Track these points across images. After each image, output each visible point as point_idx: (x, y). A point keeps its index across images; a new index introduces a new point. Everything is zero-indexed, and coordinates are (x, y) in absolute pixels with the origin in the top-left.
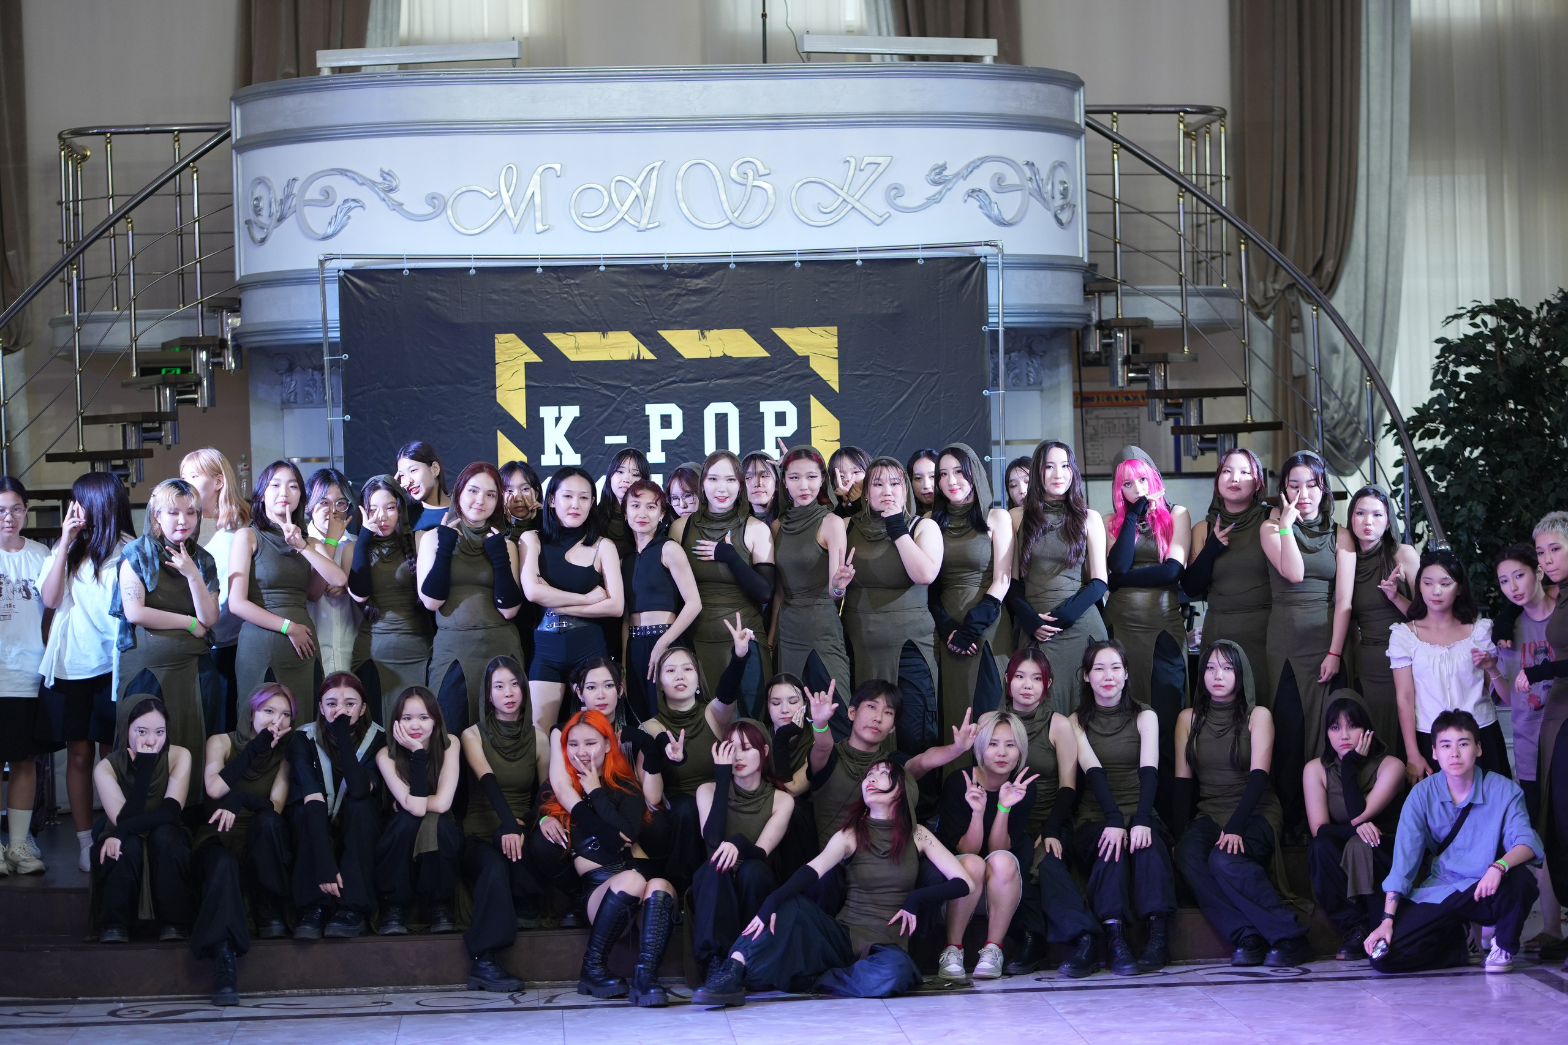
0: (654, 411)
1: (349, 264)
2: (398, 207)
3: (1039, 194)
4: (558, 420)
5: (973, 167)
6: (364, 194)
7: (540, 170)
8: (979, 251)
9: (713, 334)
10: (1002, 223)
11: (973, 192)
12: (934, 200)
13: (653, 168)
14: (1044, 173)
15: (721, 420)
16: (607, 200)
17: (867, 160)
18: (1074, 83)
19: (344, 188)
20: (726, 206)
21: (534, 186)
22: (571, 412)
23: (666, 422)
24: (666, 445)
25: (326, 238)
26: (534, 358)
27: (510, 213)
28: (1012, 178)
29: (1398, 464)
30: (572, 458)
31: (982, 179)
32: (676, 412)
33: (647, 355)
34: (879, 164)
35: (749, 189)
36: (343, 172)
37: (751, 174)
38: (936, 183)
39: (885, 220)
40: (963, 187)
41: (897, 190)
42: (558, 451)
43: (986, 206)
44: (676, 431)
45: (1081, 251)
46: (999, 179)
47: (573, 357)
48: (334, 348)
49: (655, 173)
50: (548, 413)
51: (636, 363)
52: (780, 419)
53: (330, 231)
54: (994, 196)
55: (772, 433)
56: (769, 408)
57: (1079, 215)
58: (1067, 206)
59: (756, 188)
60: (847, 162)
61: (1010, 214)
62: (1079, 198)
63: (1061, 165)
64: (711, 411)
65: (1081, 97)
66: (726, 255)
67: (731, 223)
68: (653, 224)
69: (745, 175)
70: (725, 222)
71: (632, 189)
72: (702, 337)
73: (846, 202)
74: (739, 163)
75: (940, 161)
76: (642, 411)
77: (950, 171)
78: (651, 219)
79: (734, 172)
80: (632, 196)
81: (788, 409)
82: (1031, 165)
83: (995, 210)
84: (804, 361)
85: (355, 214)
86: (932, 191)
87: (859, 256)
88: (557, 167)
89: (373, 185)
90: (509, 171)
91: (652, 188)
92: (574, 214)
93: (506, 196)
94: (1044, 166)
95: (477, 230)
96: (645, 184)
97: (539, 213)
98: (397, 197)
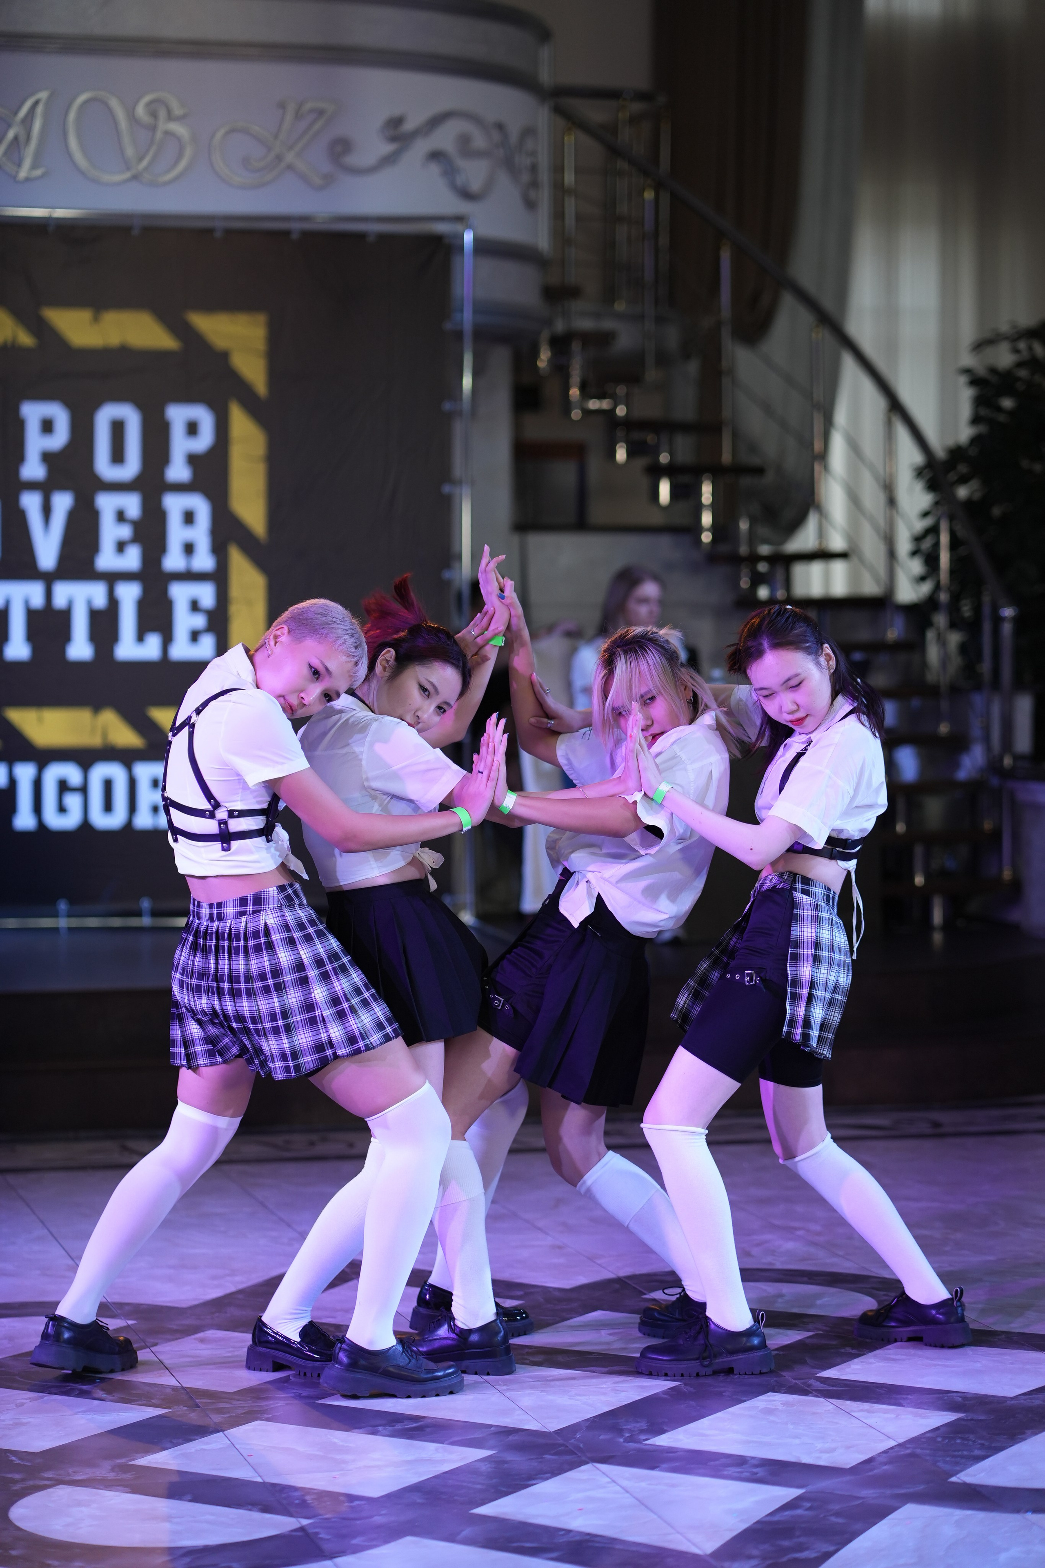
0: (32, 412)
3: (509, 164)
5: (436, 122)
9: (111, 318)
10: (467, 195)
11: (436, 156)
12: (389, 160)
13: (36, 103)
14: (514, 138)
15: (118, 428)
17: (308, 106)
18: (544, 35)
20: (130, 152)
23: (47, 426)
24: (47, 457)
28: (479, 141)
29: (925, 514)
31: (445, 138)
32: (60, 415)
33: (25, 339)
34: (321, 113)
35: (159, 135)
37: (162, 113)
38: (393, 139)
39: (328, 180)
40: (421, 147)
41: (341, 147)
43: (450, 172)
44: (59, 439)
45: (543, 242)
46: (464, 141)
49: (40, 109)
51: (9, 350)
52: (192, 429)
54: (461, 163)
55: (181, 446)
56: (178, 414)
57: (544, 197)
58: (534, 184)
59: (168, 133)
60: (282, 106)
61: (475, 186)
62: (545, 177)
63: (529, 132)
64: (105, 416)
65: (545, 53)
66: (130, 216)
67: (135, 177)
68: (38, 172)
69: (154, 115)
70: (128, 175)
71: (9, 126)
72: (96, 319)
73: (279, 158)
74: (147, 99)
75: (396, 112)
76: (17, 410)
77: (409, 126)
78: (34, 167)
79: (140, 110)
80: (11, 134)
81: (204, 416)
82: (500, 127)
83: (460, 180)
84: (224, 356)
86: (386, 148)
87: (296, 227)
91: (37, 126)
94: (514, 130)
96: (27, 120)
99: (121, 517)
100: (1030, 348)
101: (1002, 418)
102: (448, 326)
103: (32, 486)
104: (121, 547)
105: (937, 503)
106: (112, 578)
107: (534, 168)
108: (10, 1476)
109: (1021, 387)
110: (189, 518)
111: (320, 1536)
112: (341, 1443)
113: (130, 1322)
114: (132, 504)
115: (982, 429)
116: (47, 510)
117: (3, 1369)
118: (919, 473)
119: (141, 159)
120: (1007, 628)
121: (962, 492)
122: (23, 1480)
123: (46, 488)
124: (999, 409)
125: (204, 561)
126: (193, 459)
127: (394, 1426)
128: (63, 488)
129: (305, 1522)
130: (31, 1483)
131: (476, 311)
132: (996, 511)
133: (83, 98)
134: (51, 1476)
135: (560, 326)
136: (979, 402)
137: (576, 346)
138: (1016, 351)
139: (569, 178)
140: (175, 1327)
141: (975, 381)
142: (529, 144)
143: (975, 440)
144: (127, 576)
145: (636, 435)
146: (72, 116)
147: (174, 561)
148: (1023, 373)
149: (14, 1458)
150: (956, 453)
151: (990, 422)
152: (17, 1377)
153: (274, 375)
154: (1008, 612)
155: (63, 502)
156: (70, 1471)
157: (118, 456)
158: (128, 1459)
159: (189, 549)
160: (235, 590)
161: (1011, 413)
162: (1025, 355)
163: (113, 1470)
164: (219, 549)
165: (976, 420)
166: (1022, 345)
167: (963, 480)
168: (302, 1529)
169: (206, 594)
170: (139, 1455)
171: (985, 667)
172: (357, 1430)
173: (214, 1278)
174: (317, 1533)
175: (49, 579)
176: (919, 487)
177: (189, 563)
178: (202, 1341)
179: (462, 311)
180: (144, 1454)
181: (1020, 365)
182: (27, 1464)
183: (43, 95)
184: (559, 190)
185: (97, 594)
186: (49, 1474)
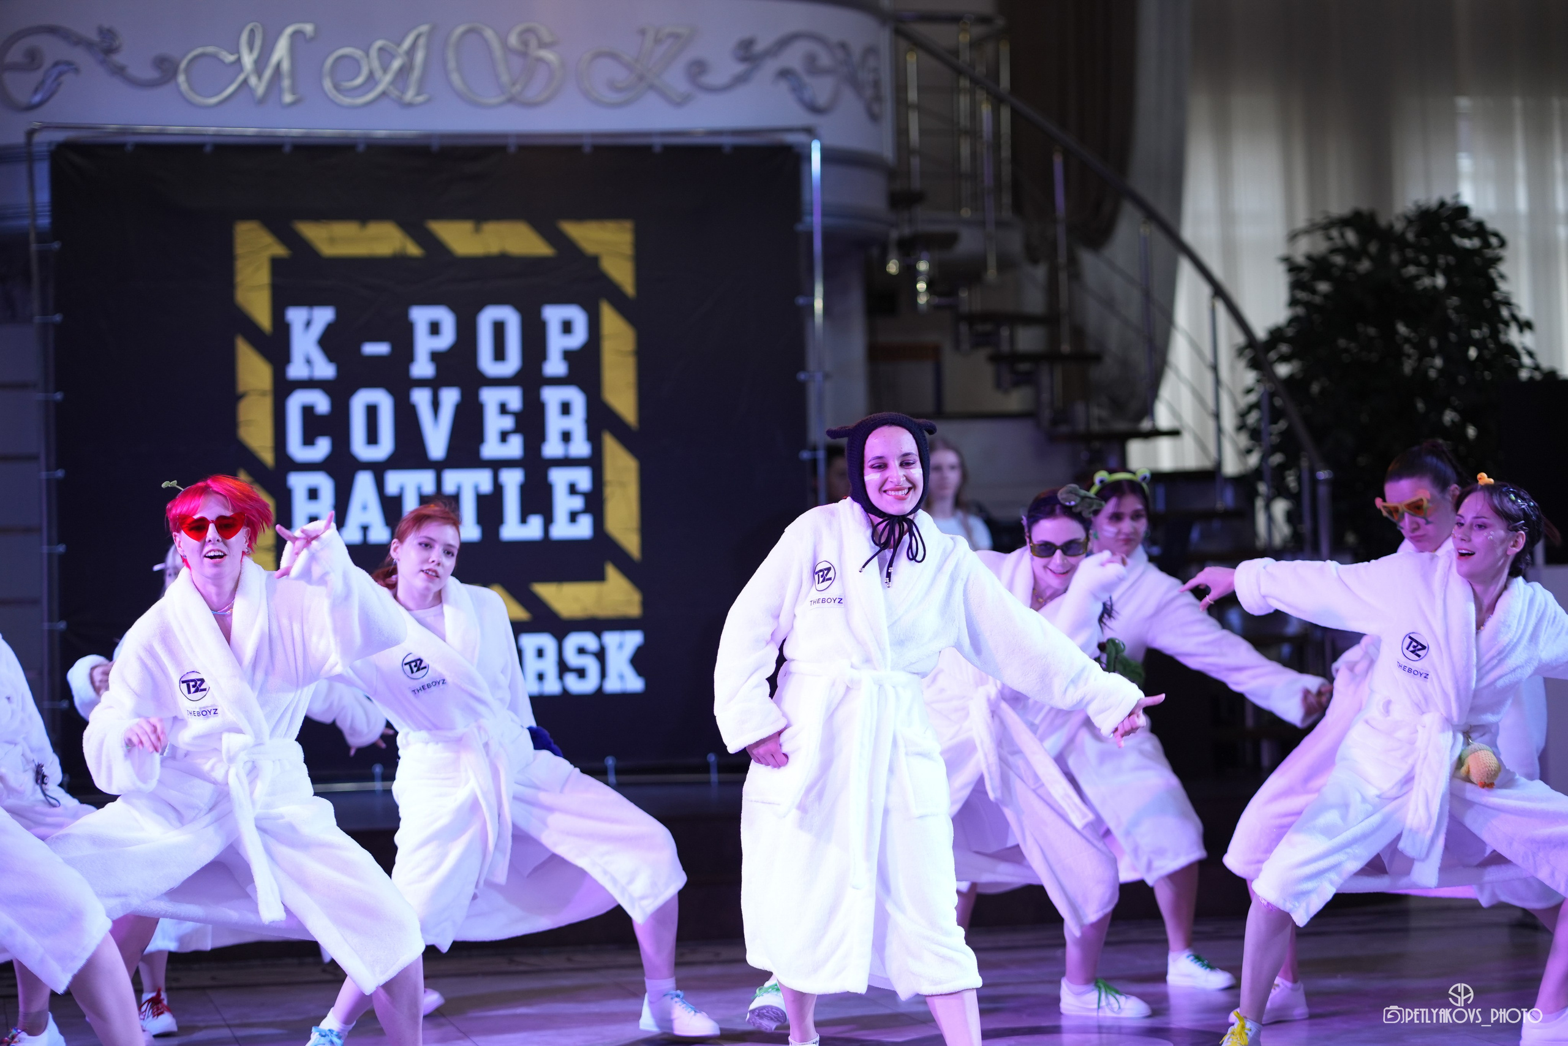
0: (421, 316)
1: (60, 136)
2: (119, 71)
3: (853, 81)
4: (308, 324)
5: (785, 42)
6: (78, 56)
7: (289, 30)
8: (791, 138)
9: (491, 228)
10: (814, 109)
11: (785, 74)
12: (740, 80)
13: (418, 37)
14: (856, 56)
15: (499, 329)
16: (365, 72)
17: (666, 31)
19: (53, 49)
20: (505, 78)
21: (281, 50)
22: (324, 316)
23: (435, 328)
24: (436, 357)
25: (31, 107)
26: (280, 250)
27: (253, 81)
28: (825, 59)
29: (1249, 391)
30: (325, 370)
31: (793, 57)
32: (446, 317)
33: (413, 250)
34: (676, 36)
35: (530, 61)
36: (52, 30)
37: (533, 43)
38: (744, 59)
39: (686, 99)
40: (771, 66)
41: (698, 68)
42: (309, 362)
43: (798, 89)
44: (446, 339)
45: (887, 150)
46: (810, 60)
47: (328, 250)
48: (42, 237)
49: (422, 41)
50: (296, 316)
51: (398, 261)
52: (567, 327)
53: (37, 98)
54: (807, 79)
55: (557, 344)
56: (553, 315)
57: (887, 109)
58: (877, 99)
59: (540, 60)
60: (643, 32)
61: (822, 100)
62: (887, 91)
63: (871, 50)
64: (487, 317)
66: (505, 136)
67: (511, 100)
68: (420, 99)
69: (525, 44)
70: (502, 98)
71: (393, 57)
72: (477, 230)
73: (641, 79)
74: (519, 29)
75: (746, 34)
76: (406, 315)
77: (759, 47)
78: (418, 94)
79: (513, 40)
80: (396, 64)
81: (577, 315)
82: (843, 46)
83: (807, 95)
84: (594, 260)
85: (67, 79)
86: (740, 68)
87: (657, 141)
88: (309, 28)
89: (89, 45)
90: (252, 31)
91: (420, 56)
92: (327, 84)
93: (248, 60)
94: (857, 49)
95: (214, 100)
96: (411, 52)
97: (286, 83)
98: (118, 58)
99: (503, 409)
100: (1342, 236)
101: (1317, 300)
102: (800, 227)
103: (422, 383)
104: (504, 436)
105: (1258, 381)
106: (496, 466)
107: (876, 84)
109: (1336, 273)
110: (566, 409)
114: (514, 397)
115: (1300, 311)
116: (436, 405)
118: (1240, 352)
119: (514, 84)
120: (1323, 491)
121: (1283, 370)
123: (434, 385)
124: (1314, 292)
125: (580, 448)
126: (568, 355)
128: (450, 384)
131: (825, 214)
132: (1315, 388)
135: (906, 231)
136: (1296, 285)
137: (921, 247)
138: (1330, 238)
139: (913, 96)
141: (1293, 268)
142: (872, 62)
143: (1292, 321)
144: (509, 463)
145: (981, 328)
146: (451, 46)
147: (552, 448)
148: (1339, 260)
150: (1276, 335)
151: (1307, 305)
153: (641, 276)
154: (1323, 475)
155: (450, 397)
157: (499, 355)
159: (566, 437)
160: (609, 474)
161: (1326, 296)
162: (1339, 242)
164: (594, 436)
165: (1293, 302)
166: (1334, 233)
167: (1284, 359)
169: (583, 478)
171: (1306, 527)
175: (439, 467)
176: (1241, 364)
177: (567, 450)
179: (811, 214)
181: (1334, 251)
183: (424, 28)
184: (901, 103)
185: (482, 480)
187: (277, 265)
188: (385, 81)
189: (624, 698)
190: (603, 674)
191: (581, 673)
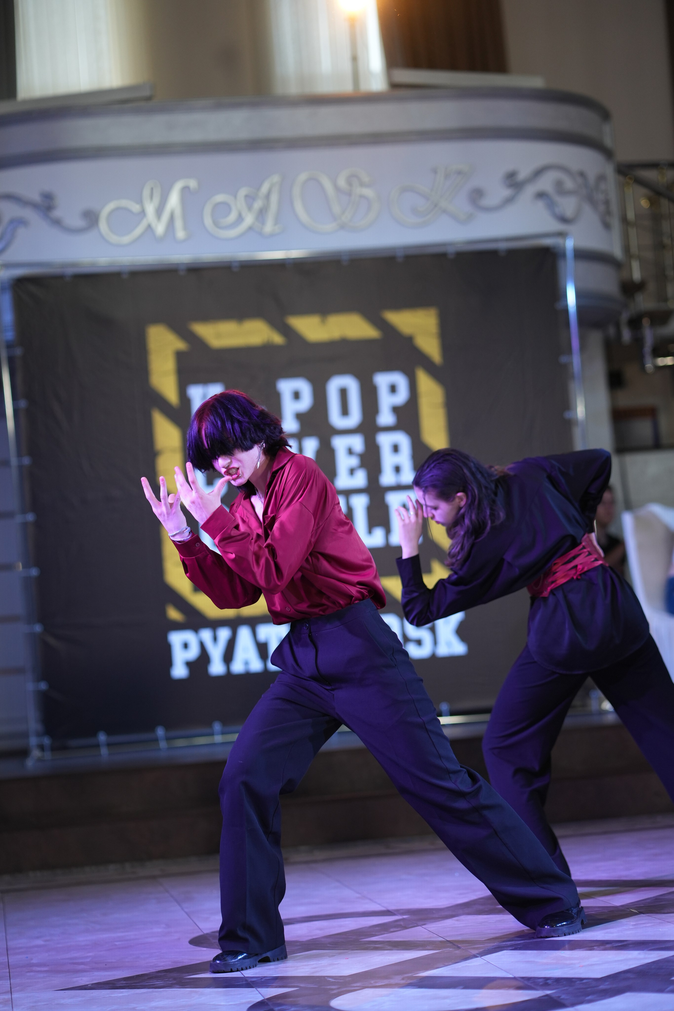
0: (286, 387)
1: (19, 272)
2: (57, 223)
3: (591, 200)
5: (538, 173)
6: (28, 213)
7: (179, 186)
8: (548, 242)
9: (333, 320)
10: (564, 220)
11: (541, 195)
12: (509, 201)
13: (273, 183)
14: (592, 182)
15: (343, 393)
16: (235, 213)
17: (452, 168)
18: (605, 115)
19: (8, 211)
20: (336, 209)
23: (297, 396)
24: (298, 416)
26: (181, 345)
27: (155, 224)
28: (569, 184)
31: (546, 183)
32: (304, 387)
33: (278, 339)
34: (461, 173)
35: (354, 198)
36: (9, 197)
37: (356, 183)
38: (511, 186)
39: (470, 218)
40: (530, 190)
41: (478, 194)
43: (551, 205)
44: (306, 403)
46: (559, 185)
47: (216, 343)
48: (9, 346)
49: (275, 188)
50: (194, 391)
51: (267, 347)
52: (393, 389)
53: (1, 246)
54: (558, 199)
55: (386, 401)
56: (382, 380)
57: (616, 223)
58: (608, 212)
59: (362, 196)
60: (436, 171)
61: (569, 214)
62: (615, 210)
63: (601, 178)
64: (334, 385)
65: (607, 129)
66: (340, 253)
67: (343, 227)
68: (277, 228)
69: (350, 184)
70: (336, 226)
71: (255, 200)
72: (324, 321)
73: (436, 206)
74: (345, 174)
75: (511, 168)
76: (275, 386)
77: (521, 176)
78: (275, 226)
79: (342, 182)
80: (258, 205)
81: (400, 379)
82: (582, 174)
83: (558, 210)
84: (410, 339)
85: (21, 232)
86: (506, 192)
87: (451, 250)
88: (193, 184)
89: (35, 206)
90: (152, 189)
91: (274, 198)
92: (208, 221)
93: (150, 209)
94: (592, 176)
95: (126, 239)
96: (268, 196)
97: (179, 224)
98: (57, 213)
99: (350, 452)
102: (559, 306)
104: (352, 471)
106: (349, 493)
107: (607, 203)
108: (329, 987)
110: (396, 449)
111: (562, 997)
112: (568, 956)
113: (405, 917)
114: (357, 443)
117: (317, 942)
119: (344, 214)
122: (338, 988)
123: (299, 436)
125: (408, 476)
126: (396, 410)
127: (605, 946)
128: (310, 435)
129: (549, 992)
130: (345, 989)
131: (576, 297)
133: (303, 177)
134: (358, 985)
135: (633, 311)
137: (646, 322)
139: (631, 215)
140: (437, 916)
142: (603, 186)
144: (358, 491)
146: (297, 191)
147: (388, 478)
149: (330, 979)
152: (328, 945)
153: (445, 347)
155: (311, 445)
156: (372, 982)
157: (345, 411)
158: (414, 974)
159: (397, 469)
163: (403, 979)
168: (547, 995)
170: (421, 972)
172: (578, 950)
173: (461, 894)
174: (559, 997)
177: (398, 479)
178: (457, 920)
180: (424, 971)
182: (341, 981)
183: (276, 178)
184: (625, 220)
186: (358, 984)
187: (180, 356)
188: (249, 219)
189: (452, 660)
190: (435, 642)
191: (419, 642)
